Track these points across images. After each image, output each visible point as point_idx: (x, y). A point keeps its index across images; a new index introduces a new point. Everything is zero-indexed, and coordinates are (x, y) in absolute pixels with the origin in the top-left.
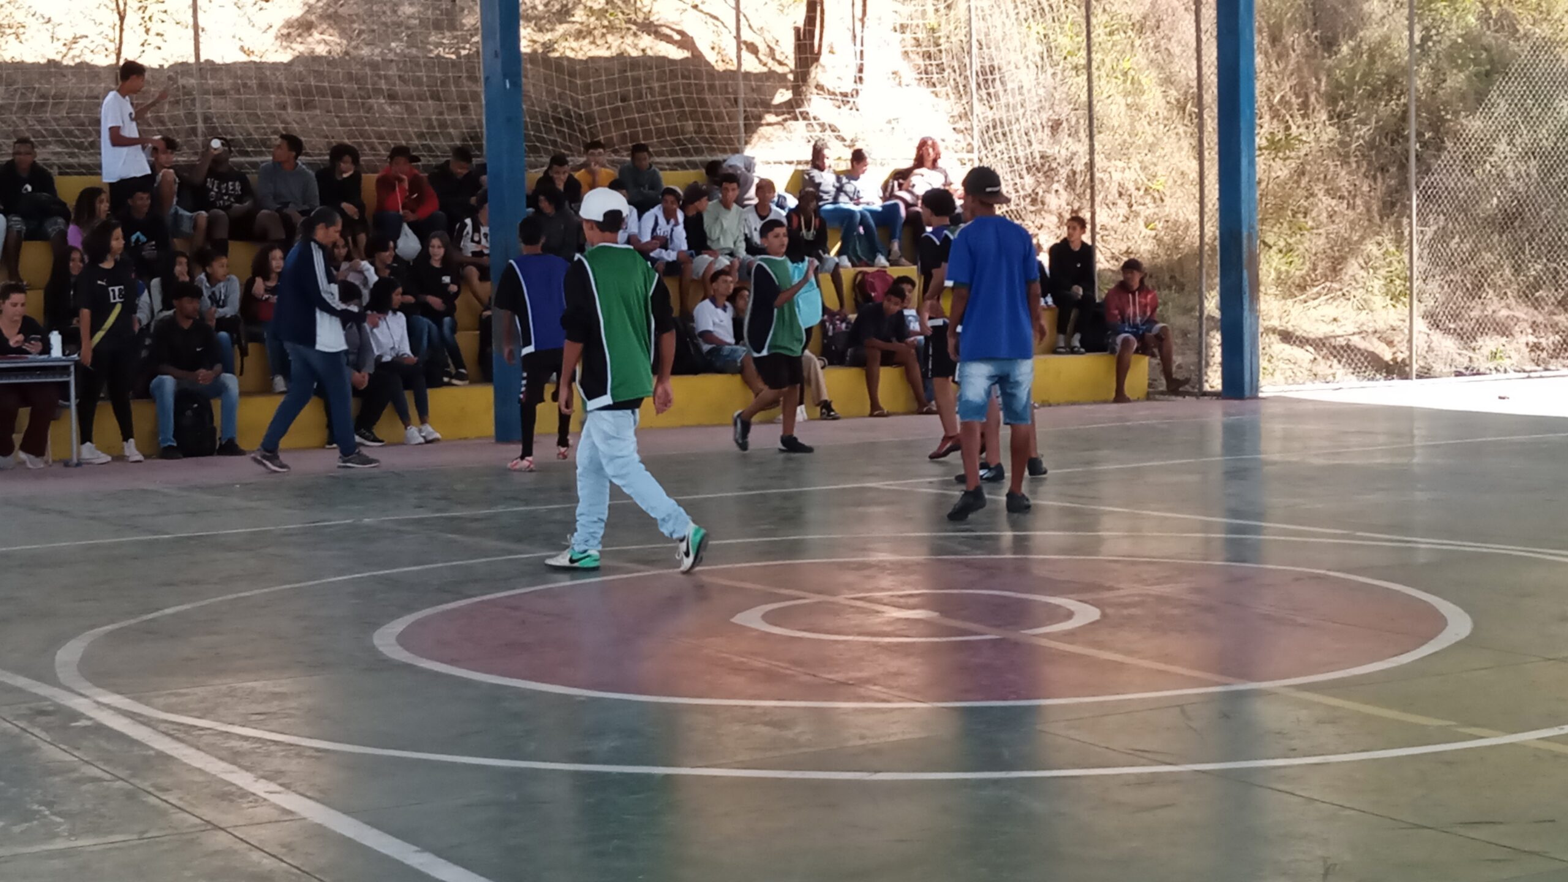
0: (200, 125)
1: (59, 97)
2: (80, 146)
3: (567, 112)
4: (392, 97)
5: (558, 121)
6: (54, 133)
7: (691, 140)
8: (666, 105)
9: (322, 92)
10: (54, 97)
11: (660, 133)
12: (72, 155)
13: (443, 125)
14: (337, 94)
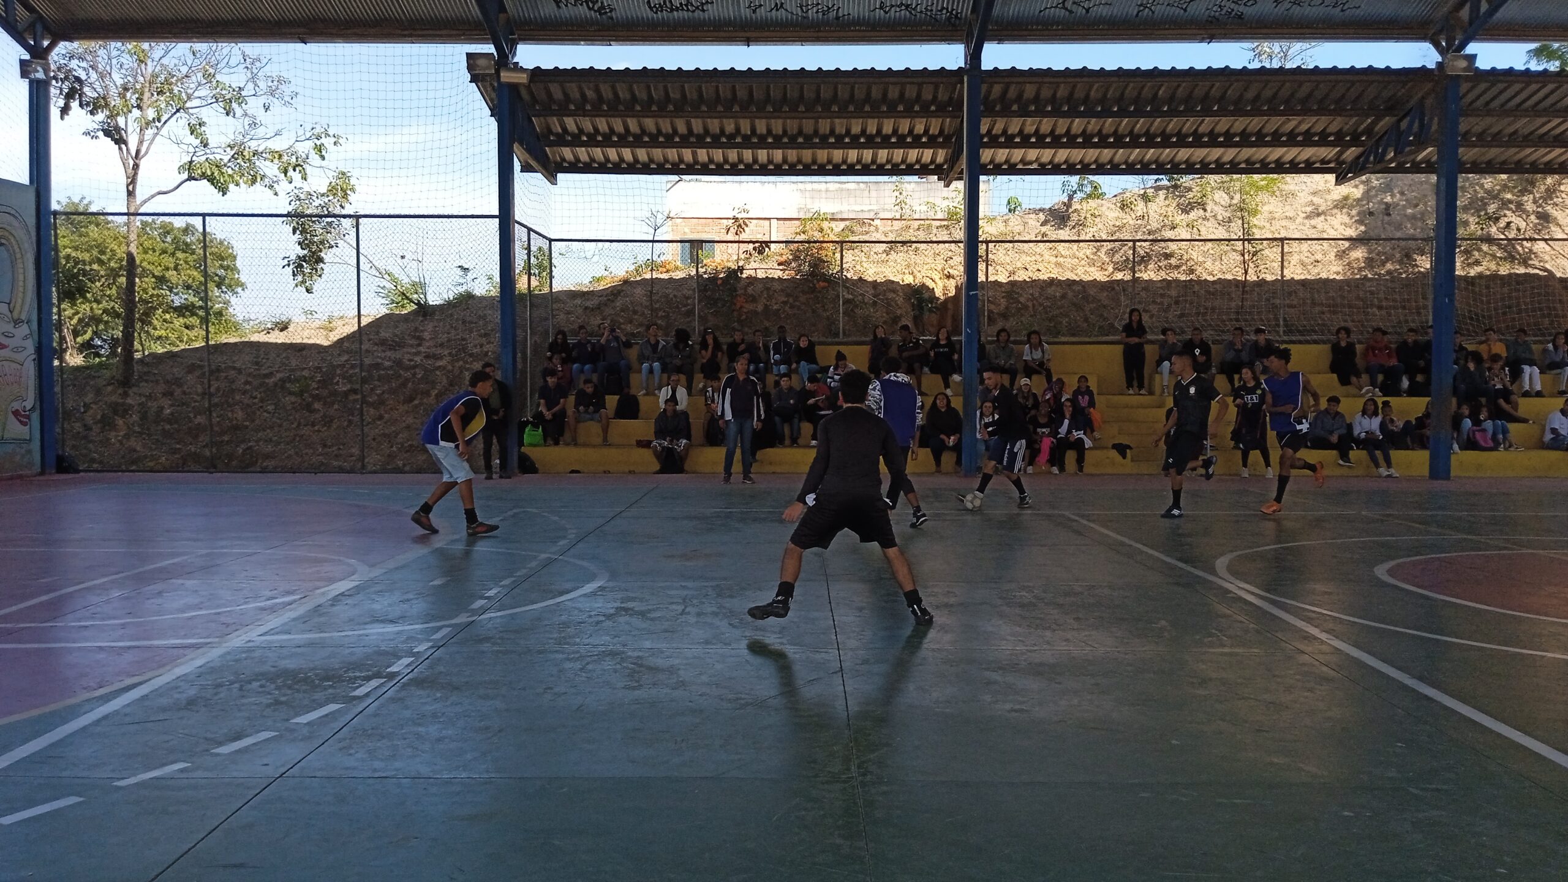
0: (1282, 323)
1: (1213, 309)
3: (1476, 314)
4: (1380, 308)
5: (1471, 319)
8: (1534, 310)
9: (1343, 306)
12: (1219, 335)
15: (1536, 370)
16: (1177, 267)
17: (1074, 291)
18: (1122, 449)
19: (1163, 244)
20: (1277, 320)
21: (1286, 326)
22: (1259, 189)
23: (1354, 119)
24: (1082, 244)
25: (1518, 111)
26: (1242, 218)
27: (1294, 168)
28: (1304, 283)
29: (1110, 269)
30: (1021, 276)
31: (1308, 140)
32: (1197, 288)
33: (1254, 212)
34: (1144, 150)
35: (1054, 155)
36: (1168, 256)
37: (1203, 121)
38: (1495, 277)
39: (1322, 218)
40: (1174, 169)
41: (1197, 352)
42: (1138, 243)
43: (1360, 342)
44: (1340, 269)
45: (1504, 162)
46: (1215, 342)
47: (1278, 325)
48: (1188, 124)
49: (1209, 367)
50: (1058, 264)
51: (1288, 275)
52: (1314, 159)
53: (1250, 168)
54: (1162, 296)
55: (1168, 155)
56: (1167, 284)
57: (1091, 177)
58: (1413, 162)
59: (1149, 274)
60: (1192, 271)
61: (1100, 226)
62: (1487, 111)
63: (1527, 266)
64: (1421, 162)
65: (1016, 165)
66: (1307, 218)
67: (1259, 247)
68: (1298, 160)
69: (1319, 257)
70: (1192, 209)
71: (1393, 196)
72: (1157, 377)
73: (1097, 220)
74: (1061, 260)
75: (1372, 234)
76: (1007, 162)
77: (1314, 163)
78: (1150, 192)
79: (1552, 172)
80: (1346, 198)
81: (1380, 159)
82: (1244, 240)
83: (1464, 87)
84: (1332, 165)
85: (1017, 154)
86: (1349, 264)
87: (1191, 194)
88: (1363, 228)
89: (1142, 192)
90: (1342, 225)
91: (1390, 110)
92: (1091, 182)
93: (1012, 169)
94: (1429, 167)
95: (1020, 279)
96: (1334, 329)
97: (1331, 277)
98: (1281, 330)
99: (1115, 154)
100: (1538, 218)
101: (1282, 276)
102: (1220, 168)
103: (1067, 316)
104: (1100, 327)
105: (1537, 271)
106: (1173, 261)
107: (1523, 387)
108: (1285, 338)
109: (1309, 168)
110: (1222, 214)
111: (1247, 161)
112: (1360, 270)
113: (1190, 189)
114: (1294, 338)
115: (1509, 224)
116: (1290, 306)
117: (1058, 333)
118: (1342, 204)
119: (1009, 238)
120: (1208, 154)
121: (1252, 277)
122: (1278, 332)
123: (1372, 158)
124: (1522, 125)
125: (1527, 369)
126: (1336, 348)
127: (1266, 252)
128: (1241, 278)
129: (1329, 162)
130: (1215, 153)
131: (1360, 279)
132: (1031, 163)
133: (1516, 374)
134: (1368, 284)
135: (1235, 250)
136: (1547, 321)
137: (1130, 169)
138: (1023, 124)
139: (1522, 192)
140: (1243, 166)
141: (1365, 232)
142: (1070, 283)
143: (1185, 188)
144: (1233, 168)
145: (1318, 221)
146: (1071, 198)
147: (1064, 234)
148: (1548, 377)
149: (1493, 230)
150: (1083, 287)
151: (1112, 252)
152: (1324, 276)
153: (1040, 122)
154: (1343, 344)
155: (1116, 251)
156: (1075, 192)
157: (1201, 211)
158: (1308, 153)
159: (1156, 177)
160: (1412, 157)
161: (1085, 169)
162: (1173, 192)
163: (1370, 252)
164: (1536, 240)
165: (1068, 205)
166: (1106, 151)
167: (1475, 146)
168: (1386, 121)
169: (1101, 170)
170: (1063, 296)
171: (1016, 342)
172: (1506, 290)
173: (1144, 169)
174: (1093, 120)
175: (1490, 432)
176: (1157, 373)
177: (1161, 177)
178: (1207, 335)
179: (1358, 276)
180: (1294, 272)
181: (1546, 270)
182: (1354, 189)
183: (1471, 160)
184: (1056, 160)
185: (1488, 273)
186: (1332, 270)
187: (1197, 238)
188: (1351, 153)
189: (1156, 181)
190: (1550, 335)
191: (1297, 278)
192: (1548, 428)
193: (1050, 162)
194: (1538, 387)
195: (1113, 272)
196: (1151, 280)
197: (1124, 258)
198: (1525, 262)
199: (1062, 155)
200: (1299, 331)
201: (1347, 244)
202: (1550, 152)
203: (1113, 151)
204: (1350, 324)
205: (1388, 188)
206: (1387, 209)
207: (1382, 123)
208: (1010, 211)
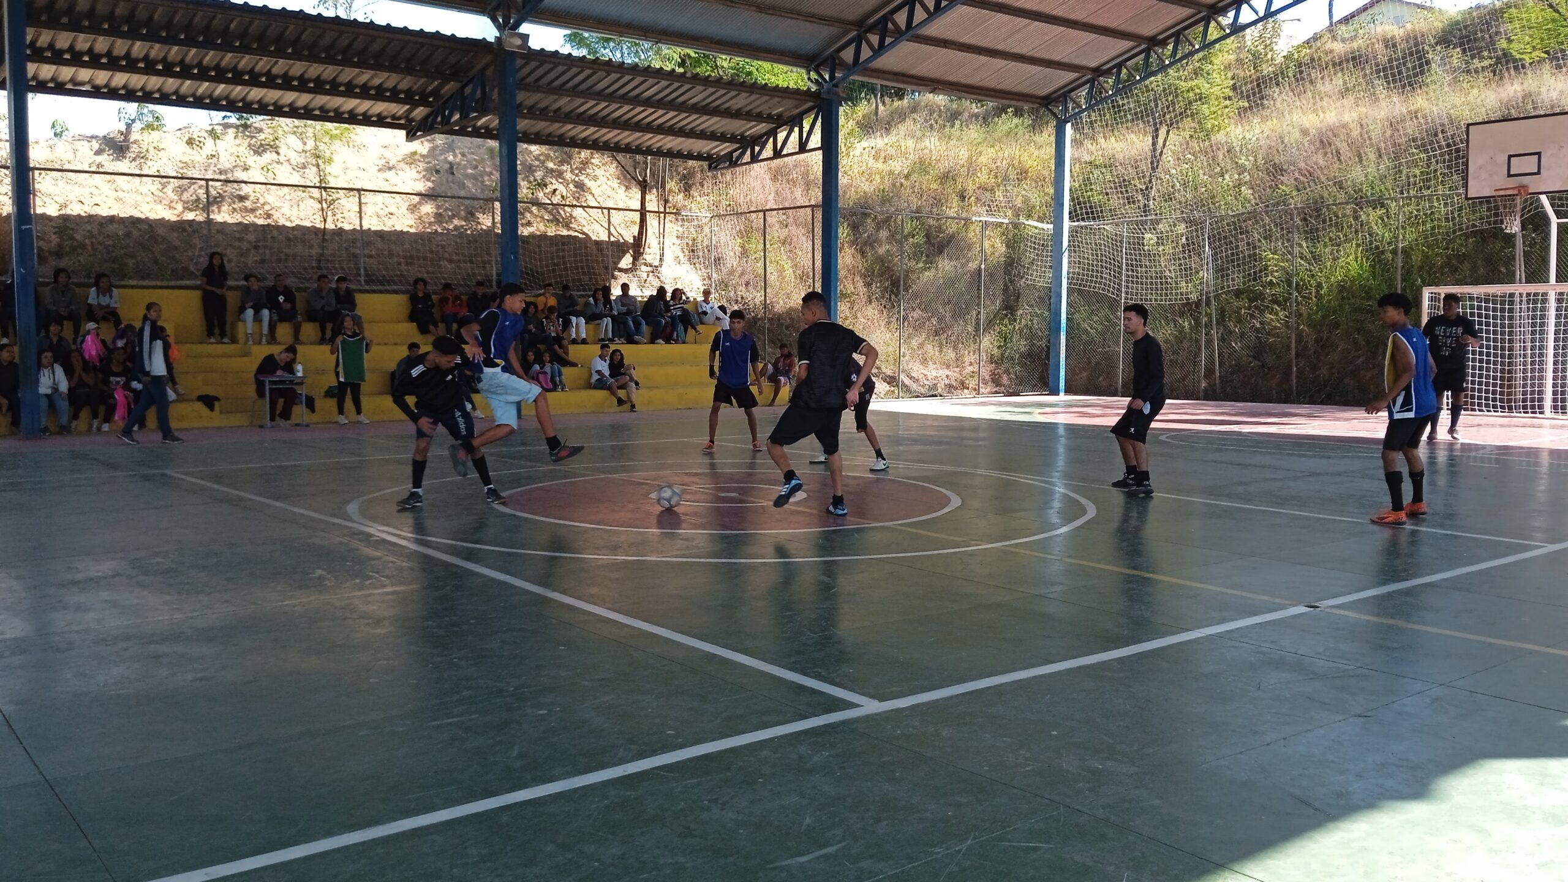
0: (362, 272)
1: (294, 256)
2: (305, 279)
3: (531, 270)
4: (450, 261)
5: (528, 274)
6: (293, 273)
7: (587, 285)
8: (577, 268)
9: (418, 258)
10: (293, 256)
11: (574, 281)
12: (302, 283)
13: (474, 274)
14: (425, 259)
15: (582, 320)
16: (253, 210)
17: (140, 230)
18: (209, 401)
19: (235, 185)
20: (359, 269)
21: (367, 275)
22: (332, 137)
23: (422, 81)
24: (144, 179)
25: (560, 91)
26: (318, 166)
27: (366, 120)
28: (380, 234)
29: (180, 207)
30: (75, 210)
31: (379, 94)
32: (275, 233)
33: (330, 161)
34: (214, 85)
35: (112, 77)
36: (242, 198)
37: (276, 62)
38: (544, 237)
39: (393, 171)
40: (246, 108)
41: (281, 299)
42: (211, 183)
43: (435, 293)
44: (412, 222)
45: (549, 135)
46: (299, 289)
47: (360, 275)
48: (261, 63)
49: (295, 316)
50: (118, 200)
51: (365, 227)
52: (385, 114)
53: (324, 115)
54: (240, 239)
55: (240, 92)
56: (244, 228)
57: (152, 107)
58: (474, 127)
59: (223, 215)
60: (269, 216)
61: (165, 160)
62: (535, 87)
63: (569, 228)
64: (481, 128)
65: (64, 84)
66: (380, 170)
67: (335, 196)
68: (370, 112)
69: (392, 209)
70: (265, 151)
71: (455, 156)
72: (240, 324)
73: (161, 154)
74: (121, 194)
75: (439, 191)
76: (53, 79)
77: (386, 118)
78: (219, 129)
79: (588, 147)
80: (415, 153)
81: (446, 121)
82: (319, 188)
83: (519, 62)
84: (402, 122)
85: (66, 73)
86: (420, 218)
87: (262, 136)
88: (430, 184)
89: (210, 128)
90: (413, 180)
91: (454, 76)
92: (151, 112)
93: (59, 88)
94: (488, 134)
95: (75, 213)
96: (411, 280)
97: (406, 229)
98: (362, 279)
99: (181, 85)
100: (576, 187)
101: (361, 226)
102: (294, 112)
103: (133, 256)
104: (173, 271)
105: (576, 234)
106: (248, 204)
107: (571, 336)
108: (367, 287)
109: (381, 122)
110: (297, 159)
111: (321, 109)
112: (430, 224)
113: (260, 130)
114: (375, 288)
115: (555, 190)
116: (371, 257)
117: (124, 276)
118: (411, 159)
119: (57, 167)
120: (280, 98)
121: (330, 226)
122: (359, 281)
123: (439, 119)
124: (564, 103)
125: (574, 319)
126: (414, 299)
127: (343, 201)
128: (321, 226)
129: (399, 118)
130: (289, 97)
131: (430, 233)
132: (82, 84)
133: (567, 324)
134: (439, 238)
135: (311, 197)
136: (586, 278)
137: (198, 103)
138: (74, 40)
139: (562, 163)
140: (317, 112)
141: (433, 189)
142: (134, 221)
143: (256, 128)
144: (306, 114)
145: (390, 175)
146: (129, 126)
147: (123, 166)
148: (591, 327)
149: (541, 195)
150: (151, 226)
151: (181, 190)
152: (398, 228)
153: (94, 40)
154: (421, 295)
155: (185, 190)
156: (133, 121)
157: (274, 154)
158: (380, 107)
159: (224, 114)
160: (473, 123)
161: (145, 97)
162: (243, 132)
163: (438, 207)
164: (576, 206)
165: (126, 134)
166: (171, 80)
167: (526, 118)
168: (450, 87)
169: (165, 99)
170: (128, 235)
171: (79, 285)
172: (554, 249)
173: (213, 104)
174: (157, 46)
175: (549, 377)
176: (240, 320)
177: (228, 114)
178: (290, 282)
179: (429, 230)
180: (372, 223)
181: (584, 233)
182: (421, 146)
183: (523, 130)
184: (113, 84)
185: (538, 233)
186: (404, 221)
187: (273, 182)
188: (420, 112)
189: (224, 118)
190: (590, 290)
191: (373, 228)
192: (593, 372)
193: (106, 86)
194: (584, 336)
195: (183, 212)
196: (225, 223)
197: (194, 197)
198: (567, 226)
199: (120, 79)
200: (379, 281)
201: (417, 199)
202: (585, 130)
203: (179, 81)
204: (425, 276)
205: (451, 148)
206: (451, 169)
207: (447, 88)
208: (56, 135)
